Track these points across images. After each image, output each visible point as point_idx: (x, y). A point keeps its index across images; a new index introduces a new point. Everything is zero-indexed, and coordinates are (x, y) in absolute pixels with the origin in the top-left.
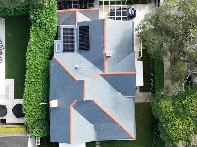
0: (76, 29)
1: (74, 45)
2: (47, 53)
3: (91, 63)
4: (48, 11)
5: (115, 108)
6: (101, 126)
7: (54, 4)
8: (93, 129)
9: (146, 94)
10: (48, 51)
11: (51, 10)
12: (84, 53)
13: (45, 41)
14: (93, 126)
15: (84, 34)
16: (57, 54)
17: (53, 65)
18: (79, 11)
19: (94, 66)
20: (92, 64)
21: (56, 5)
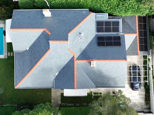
0: (118, 33)
1: (103, 32)
2: (96, 7)
3: (86, 48)
4: (136, 7)
5: (43, 69)
6: (27, 57)
7: (143, 13)
8: (24, 50)
9: (59, 99)
10: (98, 7)
11: (137, 10)
12: (95, 41)
13: (108, 5)
14: (28, 49)
15: (113, 41)
16: (95, 16)
17: (84, 12)
18: (136, 36)
19: (82, 51)
20: (84, 49)
21: (142, 14)
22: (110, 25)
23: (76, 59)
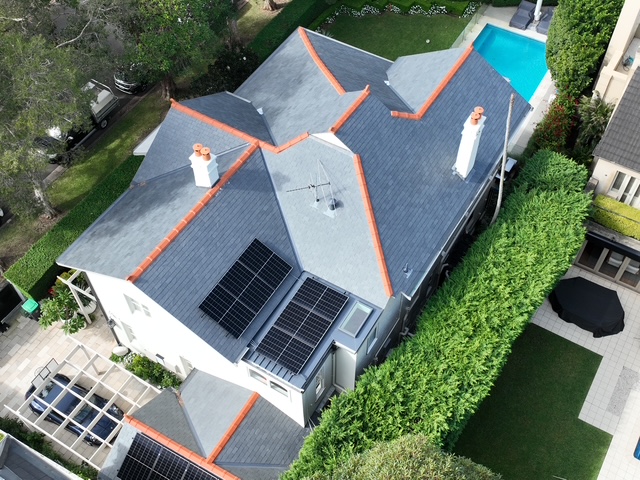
22: (301, 333)
23: (259, 147)
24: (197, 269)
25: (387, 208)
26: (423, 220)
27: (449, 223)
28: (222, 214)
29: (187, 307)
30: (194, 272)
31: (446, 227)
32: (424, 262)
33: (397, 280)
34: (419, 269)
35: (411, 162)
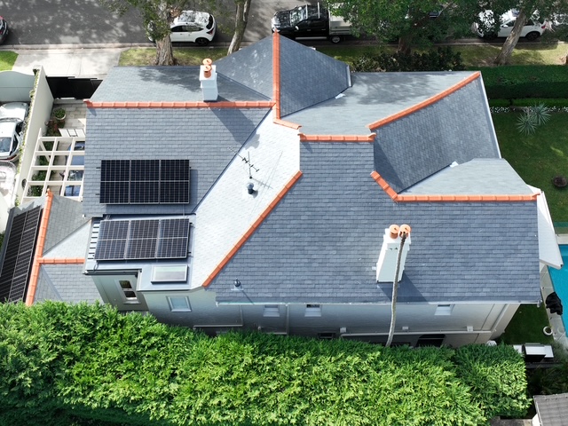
22: (133, 243)
23: (272, 108)
24: (131, 139)
25: (278, 231)
26: (299, 269)
27: (319, 295)
28: (189, 124)
29: (99, 154)
30: (129, 139)
31: (313, 295)
32: (260, 295)
33: (221, 282)
34: (249, 295)
35: (342, 222)
